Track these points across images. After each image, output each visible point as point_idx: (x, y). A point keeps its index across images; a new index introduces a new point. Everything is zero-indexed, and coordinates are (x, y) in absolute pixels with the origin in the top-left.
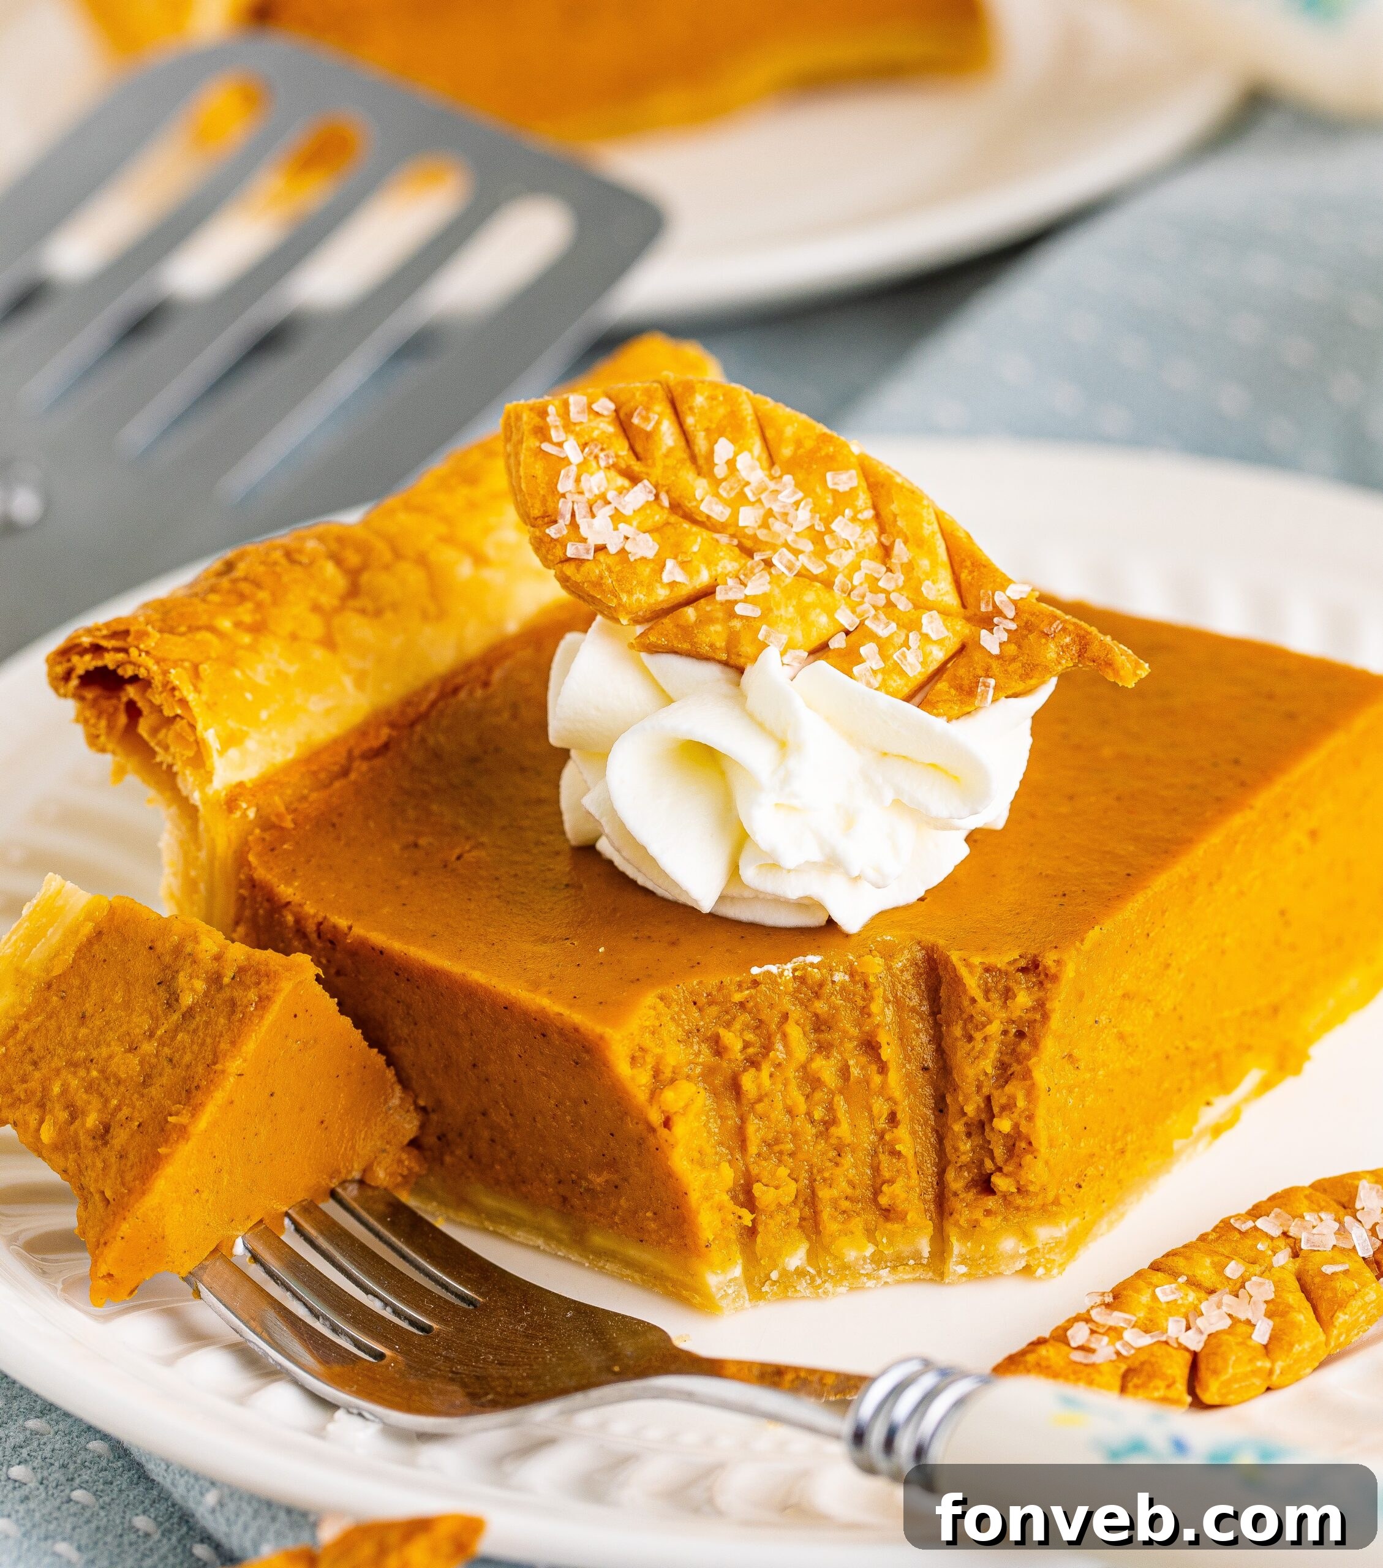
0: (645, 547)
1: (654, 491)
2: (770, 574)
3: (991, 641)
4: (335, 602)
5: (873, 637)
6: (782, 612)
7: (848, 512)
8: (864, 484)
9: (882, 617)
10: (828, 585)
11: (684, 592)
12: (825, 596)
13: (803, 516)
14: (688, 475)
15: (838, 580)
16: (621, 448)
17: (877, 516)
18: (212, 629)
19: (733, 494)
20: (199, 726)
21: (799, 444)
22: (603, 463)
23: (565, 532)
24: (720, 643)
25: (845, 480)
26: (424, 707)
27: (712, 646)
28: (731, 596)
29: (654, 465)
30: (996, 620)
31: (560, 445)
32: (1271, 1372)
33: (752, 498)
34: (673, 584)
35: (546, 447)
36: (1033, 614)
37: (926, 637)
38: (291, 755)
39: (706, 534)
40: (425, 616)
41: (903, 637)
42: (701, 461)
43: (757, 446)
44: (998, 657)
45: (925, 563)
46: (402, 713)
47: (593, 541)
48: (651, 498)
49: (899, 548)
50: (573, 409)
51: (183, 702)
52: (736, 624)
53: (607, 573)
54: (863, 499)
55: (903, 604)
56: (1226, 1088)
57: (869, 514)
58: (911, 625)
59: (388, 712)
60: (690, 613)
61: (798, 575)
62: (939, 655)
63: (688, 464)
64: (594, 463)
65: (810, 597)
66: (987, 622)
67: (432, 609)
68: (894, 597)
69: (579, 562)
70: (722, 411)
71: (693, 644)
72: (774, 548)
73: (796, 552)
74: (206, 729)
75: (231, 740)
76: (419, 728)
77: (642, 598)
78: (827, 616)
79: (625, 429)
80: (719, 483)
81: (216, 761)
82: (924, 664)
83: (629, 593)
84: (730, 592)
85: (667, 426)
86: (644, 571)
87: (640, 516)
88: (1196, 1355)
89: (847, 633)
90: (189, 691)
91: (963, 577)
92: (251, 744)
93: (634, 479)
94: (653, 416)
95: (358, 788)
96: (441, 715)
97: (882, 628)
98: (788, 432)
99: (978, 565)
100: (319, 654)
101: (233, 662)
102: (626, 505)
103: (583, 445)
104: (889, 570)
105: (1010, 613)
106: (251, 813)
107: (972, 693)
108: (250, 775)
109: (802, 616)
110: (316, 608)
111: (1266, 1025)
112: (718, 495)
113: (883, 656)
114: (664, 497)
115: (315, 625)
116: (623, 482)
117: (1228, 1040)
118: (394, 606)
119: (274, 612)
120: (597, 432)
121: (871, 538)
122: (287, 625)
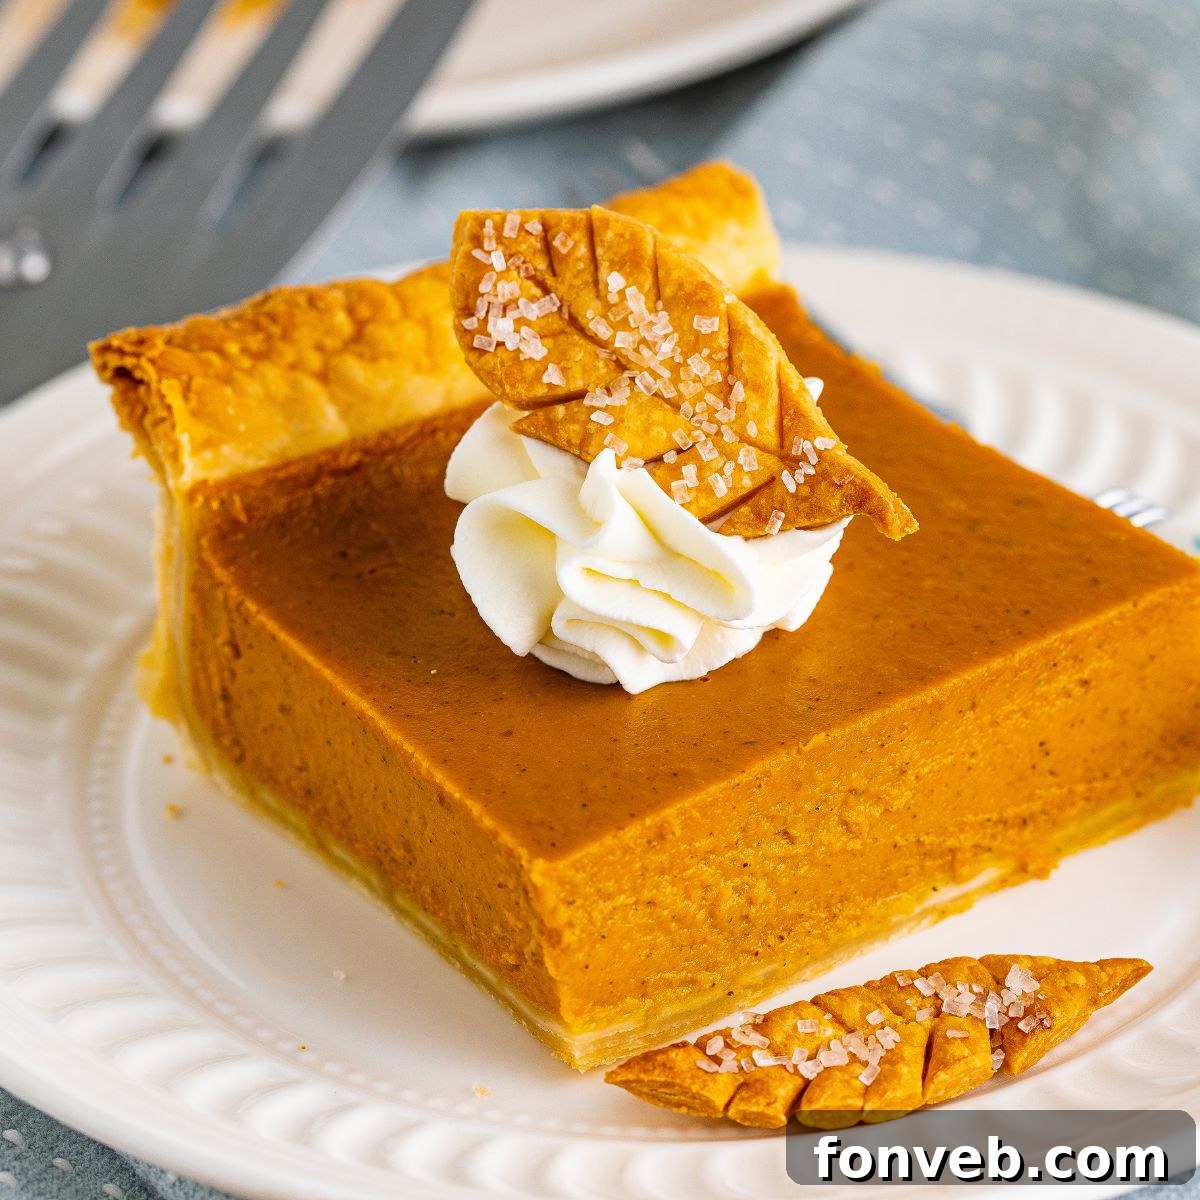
0: (536, 350)
1: (559, 304)
2: (632, 390)
3: (789, 482)
4: (338, 344)
5: (697, 458)
6: (631, 425)
7: (706, 352)
8: (726, 330)
9: (710, 443)
10: (676, 407)
11: (561, 392)
12: (670, 416)
13: (666, 348)
14: (587, 296)
15: (685, 406)
16: (541, 264)
17: (730, 359)
18: (219, 350)
19: (618, 318)
20: (178, 428)
21: (681, 286)
22: (522, 275)
23: (476, 325)
24: (576, 441)
25: (708, 325)
27: (568, 441)
28: (595, 403)
29: (563, 281)
30: (800, 464)
31: (489, 253)
33: (633, 325)
34: (550, 385)
35: (477, 254)
36: (832, 464)
37: (739, 467)
38: (263, 463)
39: (590, 347)
41: (721, 464)
42: (601, 286)
43: (648, 283)
44: (793, 495)
45: (755, 405)
46: (378, 444)
47: (496, 337)
48: (555, 309)
49: (739, 387)
50: (507, 226)
51: (169, 408)
52: (592, 427)
53: (499, 366)
54: (722, 341)
55: (729, 437)
56: (959, 880)
57: (723, 356)
58: (729, 455)
59: (365, 439)
60: (560, 411)
61: (656, 395)
62: (747, 484)
63: (591, 286)
64: (514, 274)
65: (657, 415)
66: (792, 462)
68: (724, 428)
69: (482, 352)
70: (626, 248)
71: (555, 437)
72: (641, 370)
73: (656, 376)
74: (183, 432)
75: (209, 443)
76: (390, 458)
77: (524, 392)
78: (665, 433)
79: (548, 249)
80: (608, 306)
81: (187, 459)
82: (730, 489)
83: (513, 386)
84: (597, 398)
85: (583, 250)
86: (530, 370)
87: (543, 323)
88: (807, 1083)
89: (680, 451)
90: (175, 399)
91: (785, 422)
92: (226, 449)
93: (546, 291)
94: (571, 243)
95: (317, 500)
96: (413, 450)
97: (707, 453)
98: (675, 275)
99: (799, 415)
100: (311, 385)
101: (228, 380)
102: (533, 312)
103: (509, 256)
104: (727, 405)
105: (814, 459)
106: (215, 505)
107: (766, 520)
108: (217, 474)
109: (646, 431)
110: (319, 348)
111: (1012, 833)
112: (606, 317)
113: (700, 477)
114: (565, 310)
115: (315, 360)
116: (537, 291)
117: (966, 840)
118: (390, 356)
119: (280, 345)
120: (523, 247)
121: (718, 376)
122: (290, 357)
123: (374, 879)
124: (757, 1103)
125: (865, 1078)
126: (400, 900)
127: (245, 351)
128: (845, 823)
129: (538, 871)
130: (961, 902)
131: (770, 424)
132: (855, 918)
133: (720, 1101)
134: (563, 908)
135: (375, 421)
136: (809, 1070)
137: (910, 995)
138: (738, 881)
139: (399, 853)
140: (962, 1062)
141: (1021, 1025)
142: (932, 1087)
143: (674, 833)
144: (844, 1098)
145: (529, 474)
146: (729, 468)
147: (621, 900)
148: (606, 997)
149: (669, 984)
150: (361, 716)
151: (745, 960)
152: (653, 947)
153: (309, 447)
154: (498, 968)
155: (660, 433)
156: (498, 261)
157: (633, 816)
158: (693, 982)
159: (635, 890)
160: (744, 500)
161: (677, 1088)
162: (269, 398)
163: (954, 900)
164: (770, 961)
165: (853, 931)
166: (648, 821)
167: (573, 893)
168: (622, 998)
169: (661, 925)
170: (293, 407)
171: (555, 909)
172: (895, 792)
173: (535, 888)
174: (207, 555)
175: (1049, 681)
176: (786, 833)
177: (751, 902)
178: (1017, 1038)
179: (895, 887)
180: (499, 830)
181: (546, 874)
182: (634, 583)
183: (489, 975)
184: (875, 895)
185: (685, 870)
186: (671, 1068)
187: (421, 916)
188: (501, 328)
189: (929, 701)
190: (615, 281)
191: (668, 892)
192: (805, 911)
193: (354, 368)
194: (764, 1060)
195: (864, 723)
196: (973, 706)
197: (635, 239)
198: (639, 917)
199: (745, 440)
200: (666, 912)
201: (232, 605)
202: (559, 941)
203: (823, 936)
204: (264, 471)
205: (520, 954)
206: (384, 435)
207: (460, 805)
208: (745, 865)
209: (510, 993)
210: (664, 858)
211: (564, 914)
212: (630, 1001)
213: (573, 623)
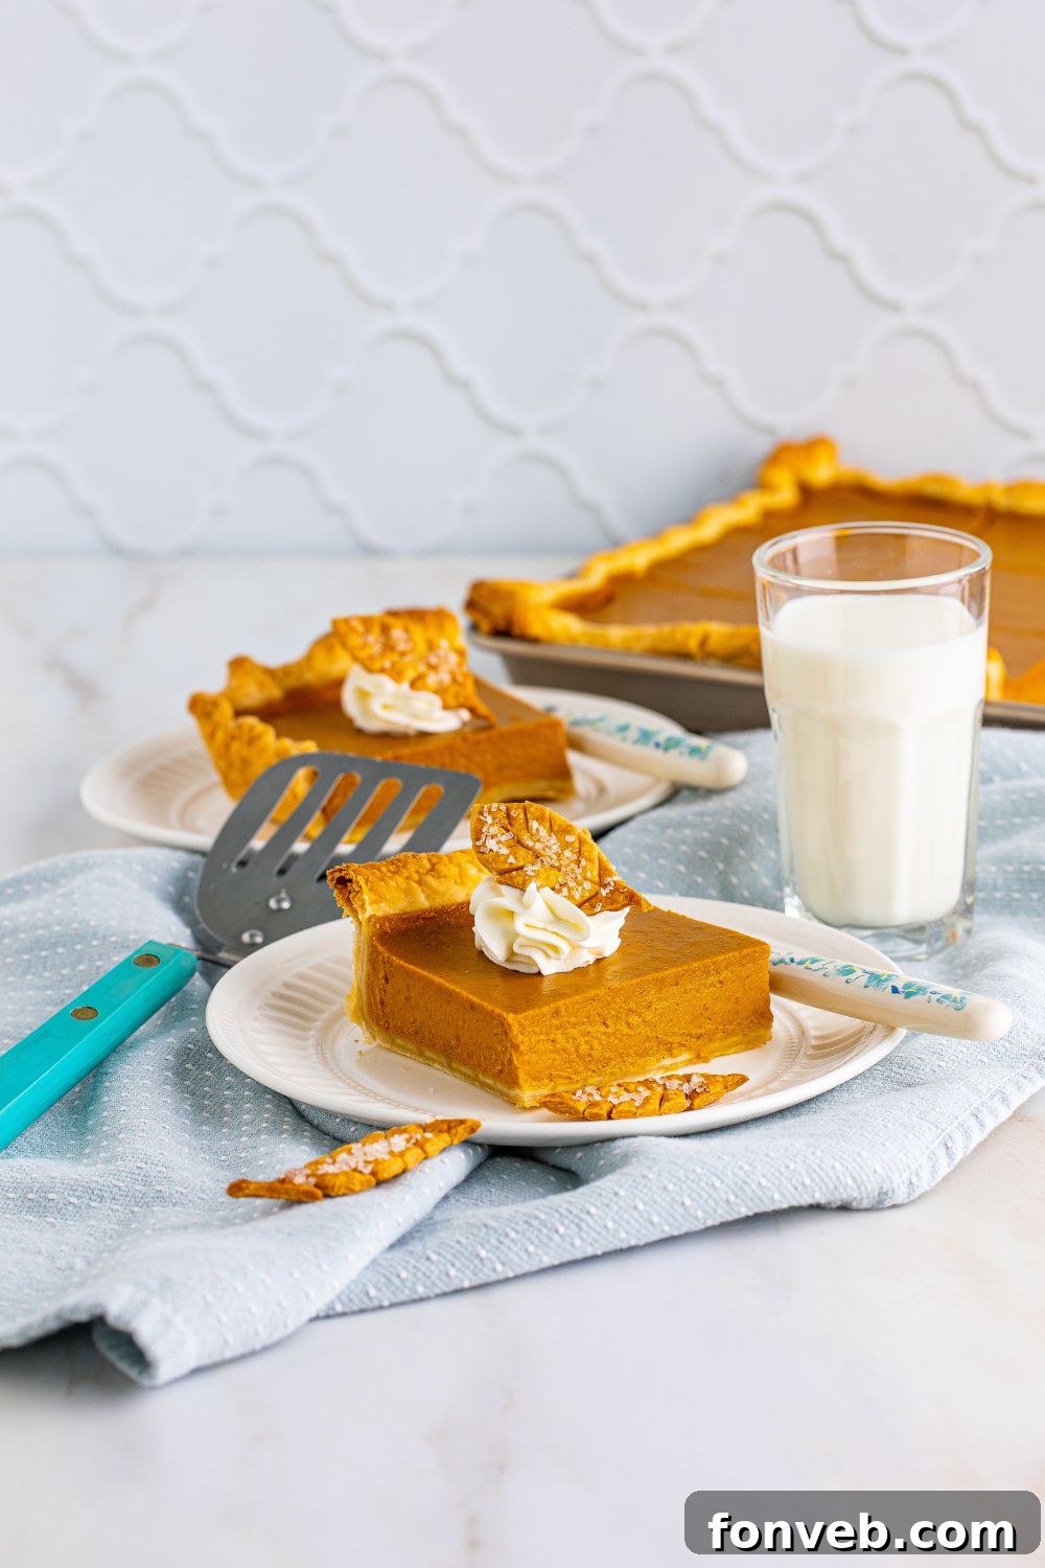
0: (504, 851)
1: (513, 835)
2: (542, 865)
3: (604, 892)
5: (568, 887)
6: (543, 876)
7: (571, 849)
8: (578, 841)
9: (573, 881)
10: (559, 870)
11: (514, 866)
12: (557, 873)
13: (555, 848)
14: (524, 832)
15: (563, 869)
16: (506, 821)
17: (580, 851)
18: (380, 870)
19: (536, 839)
21: (560, 826)
22: (499, 825)
23: (481, 844)
24: (521, 883)
25: (570, 838)
26: (449, 910)
27: (518, 885)
29: (515, 827)
30: (608, 886)
31: (486, 818)
33: (542, 841)
34: (511, 864)
35: (482, 818)
36: (619, 886)
37: (584, 888)
38: (397, 912)
39: (525, 850)
40: (456, 883)
41: (577, 887)
42: (530, 828)
43: (548, 825)
44: (605, 897)
47: (490, 847)
48: (512, 837)
49: (583, 861)
50: (493, 808)
51: (360, 887)
52: (527, 878)
53: (490, 857)
54: (577, 845)
55: (580, 878)
56: (671, 1055)
57: (577, 850)
58: (581, 885)
59: (436, 908)
60: (514, 873)
61: (551, 866)
62: (587, 895)
63: (526, 828)
64: (496, 825)
65: (552, 872)
66: (605, 886)
67: (459, 880)
68: (578, 876)
69: (483, 853)
70: (539, 814)
71: (512, 883)
72: (546, 856)
73: (551, 859)
74: (366, 895)
75: (375, 902)
77: (501, 866)
78: (555, 879)
79: (509, 817)
80: (532, 835)
81: (367, 906)
82: (581, 897)
83: (497, 864)
84: (529, 870)
85: (522, 816)
86: (503, 858)
87: (507, 843)
88: (614, 1106)
89: (560, 886)
90: (362, 883)
91: (601, 872)
92: (382, 905)
93: (508, 831)
94: (517, 813)
95: (417, 926)
96: (455, 913)
97: (571, 884)
98: (558, 822)
99: (607, 869)
100: (415, 885)
101: (383, 880)
102: (503, 838)
103: (494, 819)
104: (579, 867)
105: (613, 884)
106: (378, 926)
107: (593, 908)
108: (380, 914)
109: (548, 878)
110: (417, 872)
111: (694, 1040)
112: (532, 839)
113: (569, 892)
114: (515, 838)
115: (416, 877)
116: (504, 832)
117: (676, 1039)
120: (499, 816)
121: (575, 857)
122: (406, 874)
123: (443, 1060)
124: (597, 1108)
125: (637, 1104)
126: (454, 1066)
127: (388, 870)
128: (628, 1023)
129: (512, 1018)
131: (596, 873)
133: (582, 1109)
134: (520, 1035)
135: (439, 902)
136: (615, 1102)
137: (655, 1084)
138: (587, 1039)
139: (454, 1042)
140: (676, 1100)
141: (698, 1090)
142: (663, 1107)
143: (562, 1013)
144: (630, 1106)
145: (501, 895)
146: (580, 888)
147: (542, 1037)
148: (536, 1078)
149: (561, 1077)
150: (440, 985)
151: (590, 1073)
152: (554, 1060)
153: (413, 909)
154: (494, 1077)
155: (553, 878)
156: (489, 820)
157: (545, 1004)
158: (568, 1078)
159: (548, 1034)
160: (587, 901)
161: (567, 1104)
162: (398, 887)
163: (669, 1065)
164: (598, 1075)
165: (630, 1069)
167: (524, 1030)
168: (542, 1079)
169: (557, 1052)
170: (408, 892)
171: (517, 1035)
172: (647, 1014)
173: (509, 1025)
174: (376, 943)
175: (706, 978)
176: (605, 1024)
177: (592, 1049)
178: (697, 1095)
179: (647, 1054)
180: (495, 1008)
181: (515, 1019)
182: (547, 930)
183: (490, 1081)
184: (640, 1056)
185: (566, 1030)
186: (563, 1098)
187: (463, 1069)
188: (491, 844)
189: (660, 977)
190: (534, 825)
191: (559, 1037)
192: (613, 1057)
193: (431, 880)
194: (597, 1098)
195: (634, 981)
196: (677, 984)
197: (542, 811)
198: (549, 1046)
199: (586, 879)
200: (559, 1046)
201: (386, 960)
202: (519, 1050)
203: (619, 1068)
204: (397, 915)
205: (503, 1064)
206: (443, 907)
207: (479, 1005)
208: (589, 1032)
209: (499, 1086)
210: (557, 1022)
211: (520, 1038)
212: (546, 1081)
213: (522, 946)
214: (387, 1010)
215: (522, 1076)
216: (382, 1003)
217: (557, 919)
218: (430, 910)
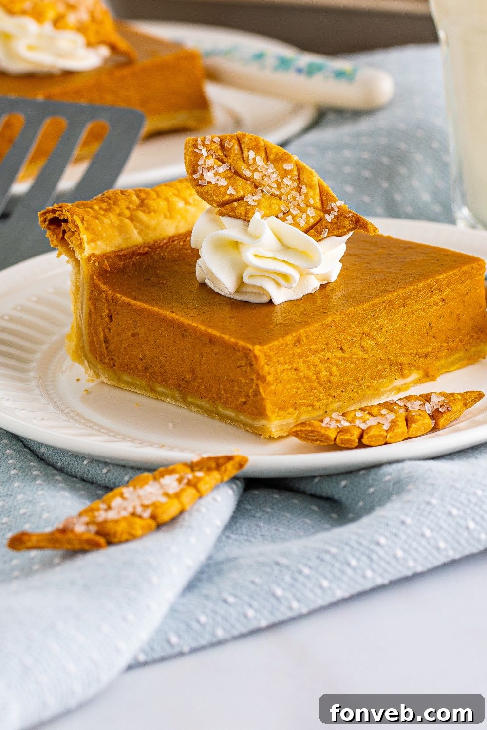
1: (229, 167)
2: (262, 194)
3: (329, 218)
4: (135, 207)
5: (292, 214)
6: (264, 204)
7: (289, 176)
8: (296, 169)
9: (296, 208)
10: (280, 198)
11: (234, 197)
12: (279, 201)
13: (274, 176)
14: (240, 162)
15: (284, 197)
16: (220, 153)
17: (299, 179)
18: (92, 208)
19: (254, 169)
20: (81, 234)
21: (277, 155)
22: (214, 157)
23: (199, 177)
24: (243, 213)
25: (288, 167)
26: (161, 244)
27: (240, 215)
29: (230, 158)
30: (332, 212)
31: (201, 150)
32: (386, 437)
33: (260, 170)
34: (231, 195)
35: (196, 150)
36: (343, 211)
37: (308, 215)
38: (113, 249)
39: (243, 180)
40: (165, 217)
41: (301, 215)
42: (245, 159)
43: (264, 155)
44: (330, 223)
45: (311, 193)
46: (154, 245)
47: (207, 179)
48: (228, 169)
49: (304, 188)
50: (206, 140)
51: (77, 226)
52: (249, 208)
53: (210, 190)
54: (295, 173)
55: (302, 205)
56: (403, 376)
57: (297, 177)
58: (304, 211)
59: (149, 243)
60: (235, 204)
61: (271, 195)
62: (312, 221)
63: (242, 159)
64: (211, 157)
65: (274, 201)
66: (329, 212)
67: (168, 214)
68: (300, 203)
69: (202, 186)
70: (253, 143)
71: (235, 213)
72: (265, 186)
73: (271, 188)
74: (83, 235)
75: (92, 241)
76: (159, 250)
77: (221, 198)
78: (278, 208)
79: (222, 147)
80: (250, 165)
81: (85, 245)
82: (306, 223)
83: (216, 196)
84: (249, 198)
85: (236, 147)
86: (222, 190)
87: (224, 174)
88: (363, 431)
89: (284, 213)
90: (79, 223)
91: (323, 198)
92: (99, 243)
93: (223, 163)
94: (232, 143)
95: (134, 264)
96: (167, 247)
97: (295, 211)
98: (274, 151)
99: (328, 195)
100: (127, 221)
101: (97, 218)
102: (220, 170)
103: (208, 151)
104: (300, 195)
105: (336, 210)
106: (97, 264)
107: (321, 233)
108: (97, 252)
109: (270, 207)
110: (128, 208)
111: (422, 359)
112: (249, 169)
113: (294, 219)
114: (232, 169)
115: (127, 213)
116: (220, 163)
117: (406, 360)
118: (155, 211)
119: (114, 206)
120: (213, 147)
121: (296, 185)
122: (118, 211)
123: (177, 395)
124: (347, 436)
125: (385, 427)
126: (189, 399)
127: (101, 208)
128: (362, 347)
129: (257, 349)
130: (405, 387)
131: (318, 199)
132: (368, 387)
133: (333, 438)
134: (266, 366)
135: (152, 236)
136: (364, 427)
137: (395, 406)
138: (326, 365)
139: (189, 376)
140: (421, 421)
141: (440, 410)
142: (411, 430)
143: (303, 341)
144: (379, 432)
145: (223, 227)
146: (304, 216)
147: (286, 366)
148: (282, 408)
149: (304, 405)
151: (331, 399)
152: (298, 388)
153: (129, 245)
154: (236, 409)
155: (275, 206)
157: (288, 333)
158: (312, 405)
159: (291, 363)
160: (313, 227)
161: (315, 433)
162: (112, 225)
163: (402, 385)
164: (340, 401)
165: (368, 392)
166: (294, 334)
167: (269, 360)
168: (288, 408)
169: (300, 380)
170: (121, 229)
171: (263, 366)
172: (379, 336)
173: (256, 357)
174: (97, 281)
175: (430, 297)
176: (341, 349)
177: (331, 375)
178: (440, 414)
179: (381, 377)
180: (238, 341)
181: (260, 351)
182: (275, 259)
183: (231, 414)
184: (374, 378)
185: (307, 357)
186: (312, 425)
187: (199, 402)
188: (209, 176)
189: (389, 299)
190: (252, 154)
191: (302, 366)
192: (350, 381)
193: (141, 215)
194: (345, 424)
195: (367, 305)
196: (404, 305)
197: (257, 140)
198: (292, 375)
199: (309, 206)
200: (302, 374)
201: (109, 298)
202: (265, 380)
203: (357, 392)
204: (114, 252)
205: (248, 396)
207: (220, 338)
208: (328, 358)
209: (242, 418)
210: (299, 351)
211: (267, 368)
212: (291, 410)
213: (251, 276)
214: (112, 347)
215: (269, 406)
216: (106, 341)
217: (285, 247)
218: (144, 245)
